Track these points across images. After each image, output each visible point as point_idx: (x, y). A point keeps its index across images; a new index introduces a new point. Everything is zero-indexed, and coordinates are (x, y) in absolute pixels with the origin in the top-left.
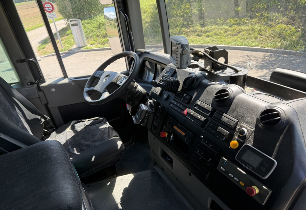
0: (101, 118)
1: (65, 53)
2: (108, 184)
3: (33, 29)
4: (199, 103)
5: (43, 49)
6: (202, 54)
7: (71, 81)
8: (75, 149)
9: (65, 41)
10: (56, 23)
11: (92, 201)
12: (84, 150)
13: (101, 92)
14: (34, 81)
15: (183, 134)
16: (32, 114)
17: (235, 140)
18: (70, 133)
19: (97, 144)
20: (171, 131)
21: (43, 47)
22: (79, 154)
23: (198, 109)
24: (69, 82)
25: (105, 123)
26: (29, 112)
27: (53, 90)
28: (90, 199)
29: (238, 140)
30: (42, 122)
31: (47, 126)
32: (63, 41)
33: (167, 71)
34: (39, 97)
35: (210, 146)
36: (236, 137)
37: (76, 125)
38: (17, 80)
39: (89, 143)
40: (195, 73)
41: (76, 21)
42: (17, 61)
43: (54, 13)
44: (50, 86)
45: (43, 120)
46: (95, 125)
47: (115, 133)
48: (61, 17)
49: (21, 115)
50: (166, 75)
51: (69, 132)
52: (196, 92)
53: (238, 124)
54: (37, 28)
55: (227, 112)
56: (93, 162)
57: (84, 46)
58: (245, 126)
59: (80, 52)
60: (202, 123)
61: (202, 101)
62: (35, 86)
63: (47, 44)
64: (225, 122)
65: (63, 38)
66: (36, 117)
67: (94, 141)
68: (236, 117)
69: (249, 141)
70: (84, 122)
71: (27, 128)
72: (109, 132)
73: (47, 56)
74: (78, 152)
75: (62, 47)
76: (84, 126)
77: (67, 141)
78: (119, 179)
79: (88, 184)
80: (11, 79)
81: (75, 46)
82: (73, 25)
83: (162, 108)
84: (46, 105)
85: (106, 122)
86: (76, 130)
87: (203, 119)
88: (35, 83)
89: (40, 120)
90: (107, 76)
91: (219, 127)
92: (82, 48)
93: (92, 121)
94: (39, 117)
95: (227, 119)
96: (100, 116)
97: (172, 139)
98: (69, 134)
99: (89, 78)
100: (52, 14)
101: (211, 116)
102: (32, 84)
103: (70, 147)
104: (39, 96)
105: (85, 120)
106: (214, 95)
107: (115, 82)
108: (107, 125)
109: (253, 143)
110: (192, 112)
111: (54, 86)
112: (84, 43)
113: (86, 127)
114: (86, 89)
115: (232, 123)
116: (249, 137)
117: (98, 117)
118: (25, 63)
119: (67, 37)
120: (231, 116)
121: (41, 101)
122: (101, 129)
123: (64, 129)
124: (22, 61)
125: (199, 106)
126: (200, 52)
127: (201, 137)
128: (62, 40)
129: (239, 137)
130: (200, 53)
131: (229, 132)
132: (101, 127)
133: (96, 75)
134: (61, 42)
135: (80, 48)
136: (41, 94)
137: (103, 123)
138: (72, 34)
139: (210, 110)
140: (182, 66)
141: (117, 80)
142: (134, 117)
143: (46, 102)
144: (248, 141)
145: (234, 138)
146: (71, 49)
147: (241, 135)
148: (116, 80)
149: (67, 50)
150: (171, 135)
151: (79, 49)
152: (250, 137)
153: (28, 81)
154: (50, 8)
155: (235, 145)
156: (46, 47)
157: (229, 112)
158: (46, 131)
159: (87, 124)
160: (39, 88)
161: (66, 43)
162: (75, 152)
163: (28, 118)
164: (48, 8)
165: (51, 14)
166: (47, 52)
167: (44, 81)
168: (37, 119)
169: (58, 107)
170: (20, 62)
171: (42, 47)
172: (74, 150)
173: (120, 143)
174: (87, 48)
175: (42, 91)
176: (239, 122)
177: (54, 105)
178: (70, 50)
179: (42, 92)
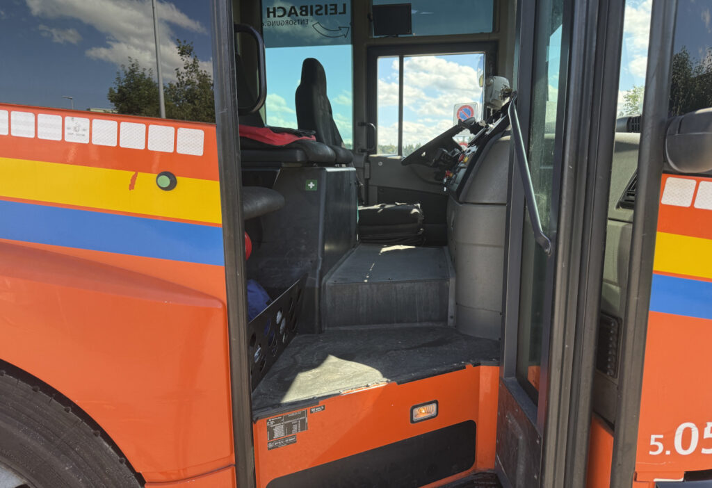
14: (365, 148)
27: (381, 164)
34: (364, 169)
42: (359, 123)
44: (380, 159)
84: (367, 180)
88: (366, 151)
111: (384, 159)
118: (365, 127)
121: (364, 174)
124: (363, 124)
136: (367, 165)
153: (360, 147)
167: (375, 152)
169: (378, 187)
170: (361, 125)
177: (375, 182)
179: (369, 163)
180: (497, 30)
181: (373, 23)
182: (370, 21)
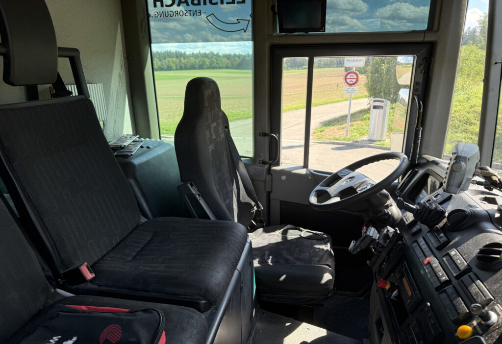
0: (326, 236)
1: (347, 143)
2: (288, 324)
3: (322, 105)
4: (453, 252)
5: (321, 132)
6: (497, 180)
7: (309, 173)
8: (271, 257)
9: (355, 127)
10: (353, 101)
11: (255, 332)
12: (280, 263)
13: (332, 196)
14: (267, 160)
15: (410, 293)
16: (247, 197)
17: (470, 326)
18: (278, 238)
19: (298, 263)
20: (397, 284)
21: (322, 129)
22: (271, 264)
23: (446, 262)
24: (306, 174)
25: (325, 243)
26: (245, 192)
27: (284, 178)
28: (255, 329)
29: (474, 328)
30: (254, 210)
31: (258, 218)
32: (352, 127)
33: (439, 194)
34: (265, 181)
35: (431, 322)
36: (475, 323)
37: (290, 231)
38: (251, 155)
39: (290, 258)
40: (478, 208)
41: (383, 102)
42: (260, 134)
43: (355, 87)
44: (283, 172)
45: (256, 208)
46: (311, 240)
47: (330, 262)
48: (367, 94)
49: (236, 193)
50: (435, 199)
51: (278, 236)
52: (461, 236)
53: (491, 304)
54: (327, 103)
55: (485, 281)
56: (280, 281)
57: (380, 141)
58: (498, 311)
59: (370, 147)
60: (439, 284)
61: (460, 251)
62: (267, 166)
63: (328, 127)
64: (471, 294)
65: (354, 123)
66: (249, 202)
67: (298, 259)
68: (495, 292)
69: (491, 336)
70: (301, 231)
71: (234, 210)
72: (323, 256)
73: (321, 143)
74: (271, 262)
75: (347, 135)
76: (299, 236)
77: (269, 244)
78: (304, 326)
79: (264, 311)
80: (247, 152)
81: (366, 138)
82: (375, 107)
83: (402, 244)
84: (269, 193)
85: (328, 242)
86: (286, 237)
87: (445, 278)
88: (268, 164)
89: (252, 207)
90: (350, 178)
91: (460, 298)
92: (375, 143)
93: (312, 234)
94: (253, 204)
95: (477, 290)
96: (326, 233)
97: (394, 297)
98: (275, 237)
99: (329, 176)
100: (353, 87)
101: (457, 277)
102: (264, 163)
103: (267, 253)
104: (265, 179)
105: (303, 229)
106: (481, 247)
107: (355, 188)
108: (327, 247)
109: (495, 342)
110: (435, 263)
111: (287, 173)
112: (382, 135)
113: (301, 238)
114: (318, 188)
115: (480, 299)
116: (495, 331)
117: (322, 233)
118: (267, 138)
119: (362, 122)
120: (487, 287)
121: (265, 186)
122: (316, 248)
123: (274, 230)
124: (265, 135)
125: (451, 259)
126: (495, 175)
127: (427, 305)
128: (352, 125)
129: (479, 324)
130: (494, 178)
131: (468, 311)
132: (317, 246)
133: (340, 175)
134: (349, 127)
135: (371, 141)
136: (268, 178)
137: (323, 241)
138: (369, 119)
139: (462, 268)
140: (450, 188)
141: (360, 185)
142: (354, 242)
143: (270, 190)
144: (489, 335)
145: (470, 323)
146: (358, 140)
147: (483, 322)
148: (358, 185)
149: (352, 140)
150: (395, 290)
151: (369, 142)
152: (497, 330)
153: (261, 159)
154: (352, 80)
155: (465, 332)
156: (326, 130)
157: (488, 281)
158: (254, 223)
159: (303, 235)
160: (269, 171)
161: (355, 131)
162: (269, 261)
163: (241, 199)
164: (350, 80)
165: (351, 88)
166: (324, 137)
167: (278, 164)
168: (250, 204)
169: (281, 201)
170: (262, 136)
171: (320, 130)
172: (269, 258)
173: (327, 277)
174: (384, 145)
175: (271, 174)
176: (493, 302)
177: (277, 196)
178: (356, 142)
179: (270, 176)
180: (435, 28)
181: (277, 15)
182: (274, 13)
